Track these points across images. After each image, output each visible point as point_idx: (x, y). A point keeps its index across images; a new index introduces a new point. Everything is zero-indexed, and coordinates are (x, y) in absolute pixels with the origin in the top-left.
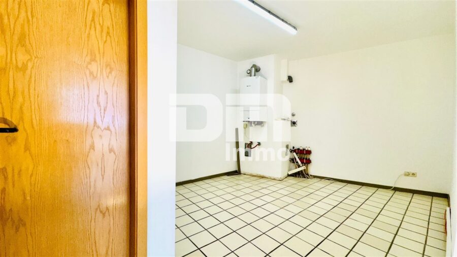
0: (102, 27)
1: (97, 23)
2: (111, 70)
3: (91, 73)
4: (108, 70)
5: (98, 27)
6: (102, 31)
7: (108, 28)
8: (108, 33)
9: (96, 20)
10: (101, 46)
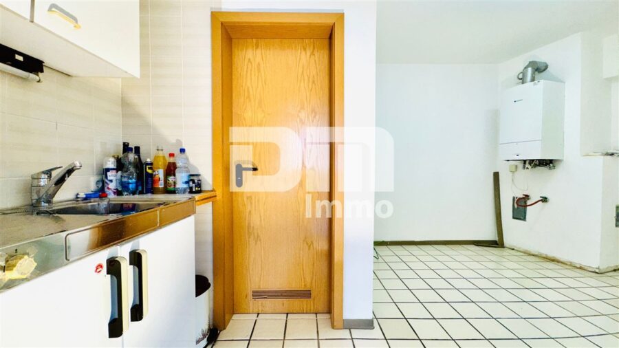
0: (309, 78)
1: (305, 74)
2: (316, 113)
3: (301, 120)
4: (313, 114)
5: (306, 78)
6: (309, 80)
7: (313, 76)
8: (313, 82)
9: (305, 72)
10: (308, 94)
